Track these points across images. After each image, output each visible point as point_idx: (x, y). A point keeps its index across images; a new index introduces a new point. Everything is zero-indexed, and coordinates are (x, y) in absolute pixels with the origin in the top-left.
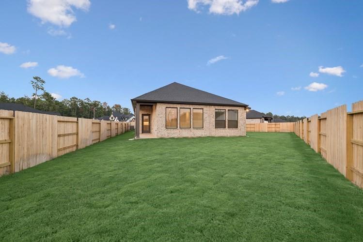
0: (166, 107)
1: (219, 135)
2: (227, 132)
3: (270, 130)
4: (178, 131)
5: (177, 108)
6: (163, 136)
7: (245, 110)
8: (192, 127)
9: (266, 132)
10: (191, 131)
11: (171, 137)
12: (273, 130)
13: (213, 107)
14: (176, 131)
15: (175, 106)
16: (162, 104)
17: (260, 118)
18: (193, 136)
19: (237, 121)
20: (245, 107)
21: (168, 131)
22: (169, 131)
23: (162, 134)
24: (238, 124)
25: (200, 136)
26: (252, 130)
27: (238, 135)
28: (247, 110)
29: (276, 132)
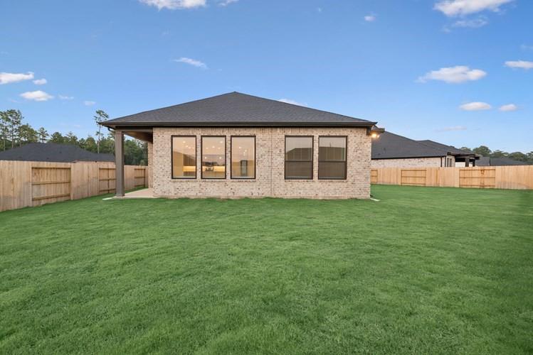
0: (172, 136)
1: (295, 195)
2: (315, 188)
3: (467, 182)
4: (197, 185)
5: (195, 136)
6: (166, 195)
7: (368, 134)
8: (228, 177)
9: (454, 188)
10: (226, 185)
11: (183, 195)
12: (476, 183)
13: (279, 130)
14: (194, 184)
15: (190, 132)
16: (162, 130)
17: (441, 157)
18: (231, 196)
19: (346, 162)
20: (367, 127)
21: (176, 184)
22: (178, 184)
23: (165, 188)
24: (348, 170)
25: (246, 195)
26: (420, 182)
27: (346, 197)
28: (374, 136)
29: (483, 187)
